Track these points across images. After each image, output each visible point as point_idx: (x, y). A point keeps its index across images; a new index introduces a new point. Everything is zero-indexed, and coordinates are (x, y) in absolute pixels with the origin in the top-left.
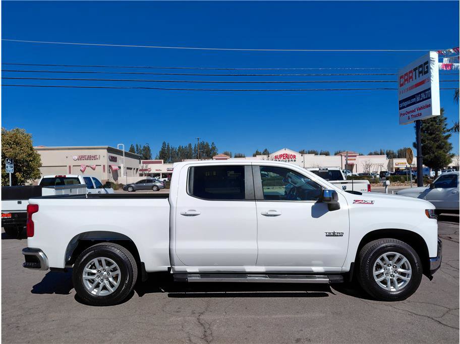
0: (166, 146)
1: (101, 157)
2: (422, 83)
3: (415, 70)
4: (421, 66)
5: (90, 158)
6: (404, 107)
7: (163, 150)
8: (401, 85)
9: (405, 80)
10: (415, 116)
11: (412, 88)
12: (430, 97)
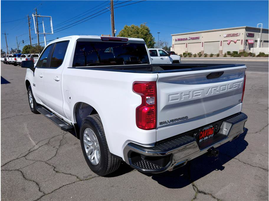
1: (241, 34)
5: (234, 35)
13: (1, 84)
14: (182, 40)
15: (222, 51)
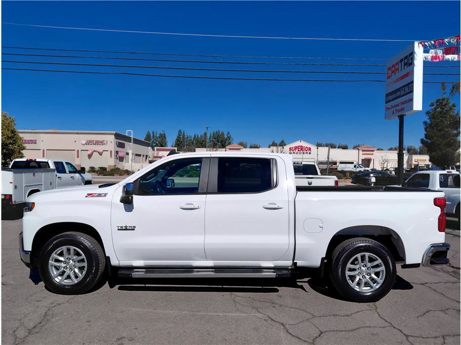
0: (182, 134)
1: (109, 143)
2: (407, 75)
3: (401, 61)
4: (406, 58)
5: (98, 143)
6: (389, 101)
7: (179, 137)
8: (389, 77)
9: (393, 72)
10: (399, 111)
11: (397, 80)
12: (412, 91)
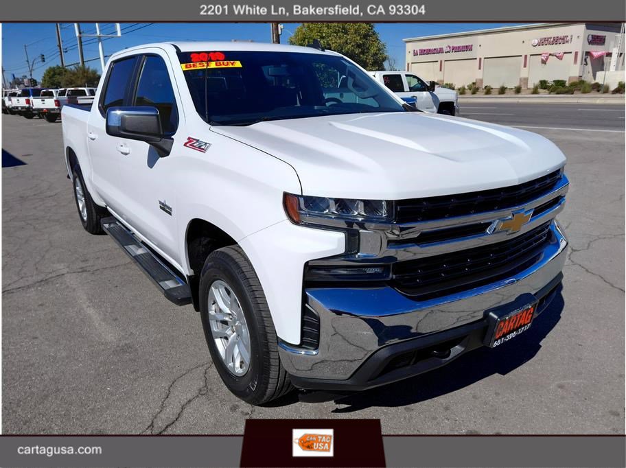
1: (575, 38)
5: (557, 40)
13: (3, 166)
14: (429, 52)
15: (526, 80)
